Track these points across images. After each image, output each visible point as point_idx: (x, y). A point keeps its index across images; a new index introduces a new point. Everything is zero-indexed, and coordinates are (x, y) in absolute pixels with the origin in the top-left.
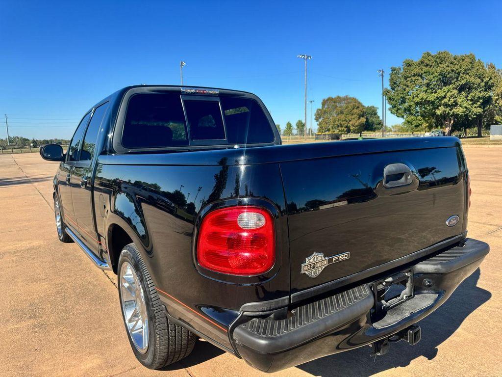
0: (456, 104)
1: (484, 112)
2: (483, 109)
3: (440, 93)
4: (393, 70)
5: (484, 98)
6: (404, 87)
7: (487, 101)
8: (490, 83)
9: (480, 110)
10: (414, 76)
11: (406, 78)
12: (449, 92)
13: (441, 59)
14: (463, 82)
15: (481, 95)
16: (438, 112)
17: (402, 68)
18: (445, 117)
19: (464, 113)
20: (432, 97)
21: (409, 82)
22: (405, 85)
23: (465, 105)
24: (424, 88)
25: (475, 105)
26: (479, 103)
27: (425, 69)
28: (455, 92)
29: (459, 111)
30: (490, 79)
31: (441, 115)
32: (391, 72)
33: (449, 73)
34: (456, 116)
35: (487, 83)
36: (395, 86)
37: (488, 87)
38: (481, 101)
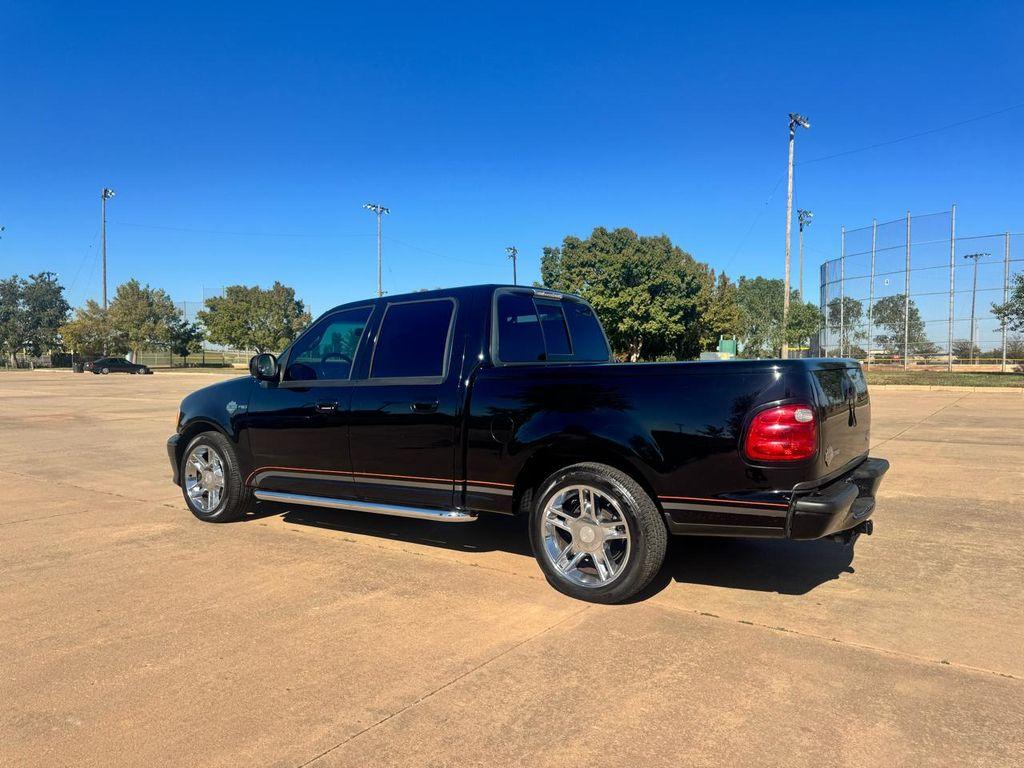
0: (646, 318)
1: (687, 329)
2: (686, 326)
3: (624, 297)
4: (547, 251)
5: (685, 308)
6: (568, 283)
7: (690, 314)
8: (693, 285)
9: (681, 328)
10: (583, 265)
11: (569, 268)
12: (636, 297)
13: (622, 240)
14: (659, 281)
15: (682, 302)
16: (622, 327)
17: (561, 249)
18: (632, 334)
19: (660, 330)
20: (613, 303)
21: (574, 275)
22: (569, 280)
23: (659, 318)
24: (601, 287)
25: (673, 318)
26: (678, 316)
27: (601, 255)
28: (646, 295)
29: (652, 326)
30: (694, 278)
31: (626, 332)
32: (544, 255)
33: (637, 266)
34: (646, 334)
35: (688, 284)
36: (553, 279)
37: (692, 291)
38: (681, 313)
